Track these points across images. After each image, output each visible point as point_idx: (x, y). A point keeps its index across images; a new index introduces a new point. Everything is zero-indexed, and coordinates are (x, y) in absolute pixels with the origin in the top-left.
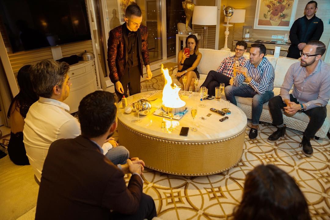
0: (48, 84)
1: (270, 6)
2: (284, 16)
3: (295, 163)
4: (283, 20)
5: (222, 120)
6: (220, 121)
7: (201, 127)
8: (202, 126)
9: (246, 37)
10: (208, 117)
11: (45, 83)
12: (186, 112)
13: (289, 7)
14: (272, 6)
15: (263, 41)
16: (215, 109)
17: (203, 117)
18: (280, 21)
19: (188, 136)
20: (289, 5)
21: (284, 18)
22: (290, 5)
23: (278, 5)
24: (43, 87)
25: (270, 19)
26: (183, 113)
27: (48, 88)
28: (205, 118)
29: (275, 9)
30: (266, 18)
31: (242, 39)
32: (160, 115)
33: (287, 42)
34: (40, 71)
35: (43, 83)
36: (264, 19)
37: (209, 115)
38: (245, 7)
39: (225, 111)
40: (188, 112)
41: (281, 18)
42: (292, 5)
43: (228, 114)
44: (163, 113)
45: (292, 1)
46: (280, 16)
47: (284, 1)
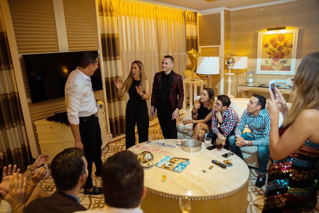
1: (271, 53)
2: (285, 62)
4: (284, 65)
7: (201, 181)
8: (203, 180)
9: (249, 82)
10: (210, 170)
12: (187, 164)
13: (289, 54)
14: (272, 53)
15: (266, 85)
16: (217, 161)
17: (205, 170)
18: (281, 67)
20: (288, 52)
21: (285, 63)
22: (290, 52)
23: (278, 52)
25: (272, 64)
26: (185, 165)
28: (206, 171)
29: (276, 56)
30: (267, 63)
31: (246, 83)
32: (162, 167)
33: (290, 86)
36: (266, 64)
37: (211, 168)
38: (247, 54)
39: (226, 163)
40: (190, 164)
41: (282, 64)
42: (291, 52)
43: (230, 166)
44: (165, 165)
45: (291, 48)
46: (281, 62)
47: (283, 49)
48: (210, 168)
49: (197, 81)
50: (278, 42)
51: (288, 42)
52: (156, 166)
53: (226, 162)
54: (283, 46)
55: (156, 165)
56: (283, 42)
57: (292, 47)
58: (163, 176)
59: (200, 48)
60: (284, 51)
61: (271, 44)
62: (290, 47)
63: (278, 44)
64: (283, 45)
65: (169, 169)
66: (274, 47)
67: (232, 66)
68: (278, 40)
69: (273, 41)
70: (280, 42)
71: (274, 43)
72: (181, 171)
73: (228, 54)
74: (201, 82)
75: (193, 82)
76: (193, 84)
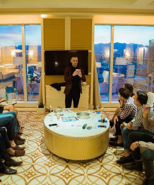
3: (84, 172)
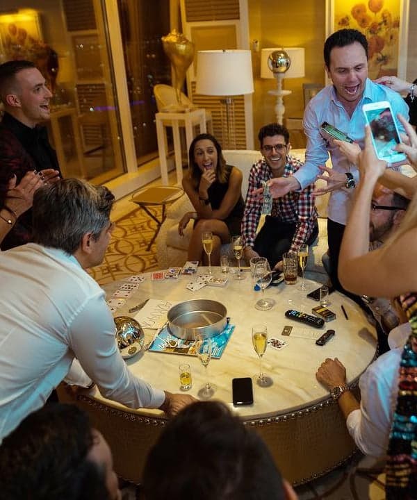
0: (77, 228)
2: (385, 60)
4: (384, 67)
5: (322, 342)
6: (317, 343)
7: (278, 370)
10: (286, 336)
11: (71, 224)
12: (229, 330)
13: (393, 41)
16: (298, 313)
17: (276, 339)
18: (378, 71)
19: (255, 404)
20: (391, 38)
21: (385, 64)
22: (394, 38)
23: (370, 36)
24: (64, 233)
26: (225, 334)
27: (74, 235)
28: (281, 341)
32: (168, 351)
34: (63, 199)
35: (67, 223)
37: (287, 331)
39: (321, 313)
40: (235, 330)
41: (379, 64)
42: (398, 37)
43: (331, 320)
44: (173, 343)
45: (396, 29)
46: (377, 59)
47: (380, 29)
48: (284, 334)
49: (192, 113)
50: (369, 13)
51: (390, 15)
52: (152, 349)
53: (318, 311)
54: (380, 24)
55: (151, 347)
56: (379, 14)
57: (398, 26)
58: (183, 376)
59: (188, 27)
60: (382, 34)
61: (355, 17)
62: (394, 27)
63: (370, 19)
64: (380, 20)
65: (189, 353)
66: (361, 25)
67: (284, 72)
68: (370, 9)
69: (358, 11)
70: (374, 14)
71: (360, 16)
72: (221, 354)
73: (258, 43)
74: (201, 116)
75: (181, 116)
76: (182, 122)
